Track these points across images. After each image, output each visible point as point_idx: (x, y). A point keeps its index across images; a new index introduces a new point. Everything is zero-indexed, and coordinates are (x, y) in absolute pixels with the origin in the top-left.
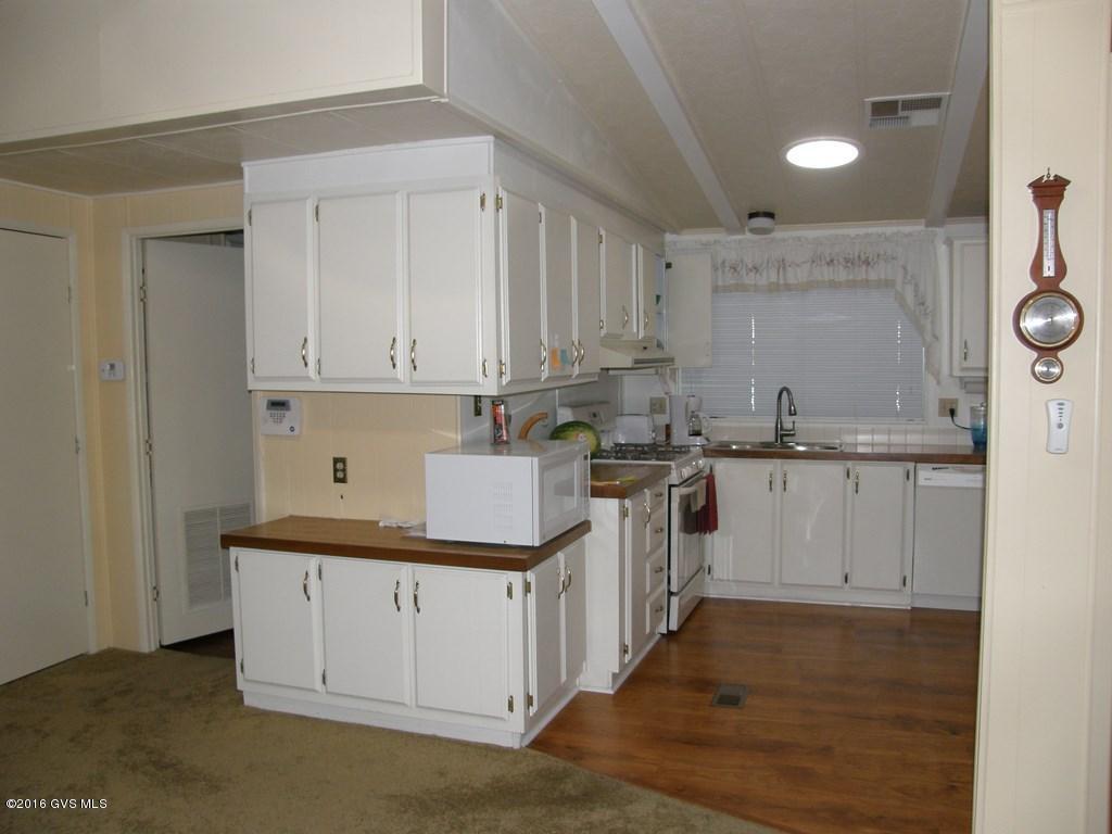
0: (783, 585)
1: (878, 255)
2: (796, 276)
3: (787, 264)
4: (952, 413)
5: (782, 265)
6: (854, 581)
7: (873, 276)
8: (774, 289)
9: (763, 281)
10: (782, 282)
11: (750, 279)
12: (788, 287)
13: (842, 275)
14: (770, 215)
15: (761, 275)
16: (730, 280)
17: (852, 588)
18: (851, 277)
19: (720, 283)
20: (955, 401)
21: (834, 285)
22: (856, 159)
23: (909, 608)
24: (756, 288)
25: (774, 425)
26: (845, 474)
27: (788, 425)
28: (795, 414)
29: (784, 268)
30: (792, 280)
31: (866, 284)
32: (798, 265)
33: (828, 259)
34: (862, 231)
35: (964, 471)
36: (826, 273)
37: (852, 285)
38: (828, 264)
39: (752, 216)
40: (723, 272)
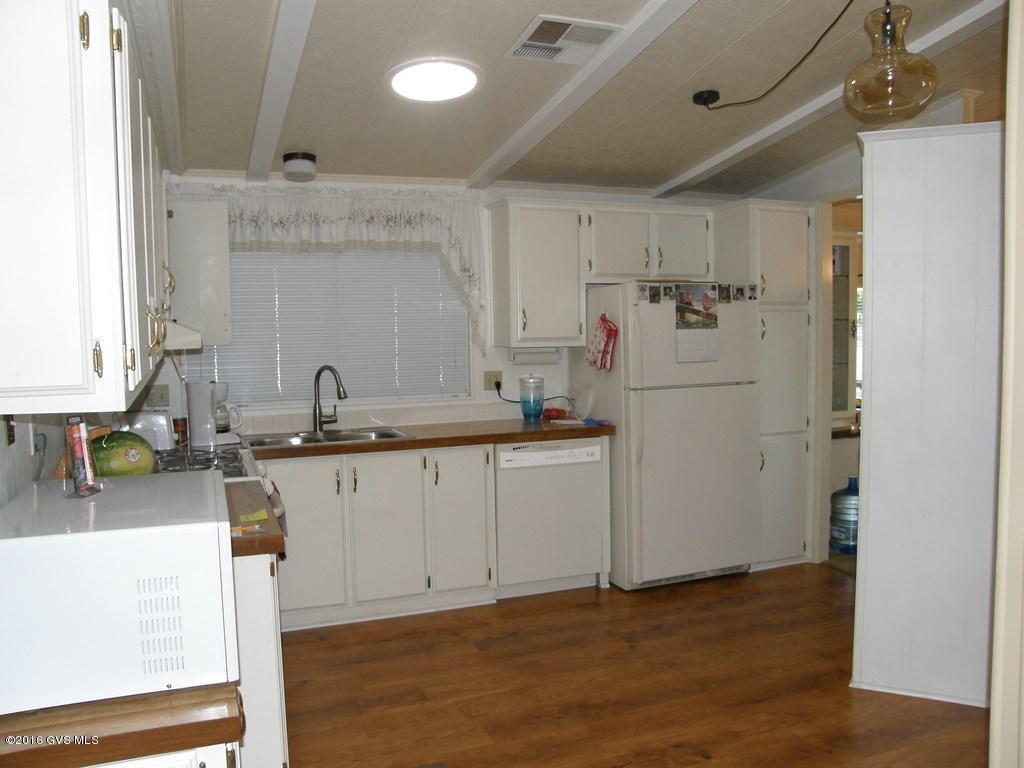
0: (360, 603)
1: (422, 215)
2: (332, 233)
3: (321, 220)
4: (498, 385)
5: (316, 220)
6: (436, 585)
7: (416, 238)
8: (304, 248)
9: (290, 237)
10: (313, 241)
11: (276, 236)
12: (320, 247)
13: (382, 235)
14: (310, 157)
15: (287, 230)
16: (249, 234)
17: (438, 592)
18: (393, 239)
19: (238, 240)
20: (500, 374)
21: (372, 246)
22: (474, 90)
23: (495, 602)
24: (282, 247)
25: (312, 411)
26: (421, 463)
27: (327, 410)
28: (346, 397)
29: (317, 224)
30: (326, 240)
31: (407, 246)
32: (332, 222)
33: (368, 216)
34: (405, 187)
35: (543, 449)
36: (365, 233)
37: (392, 246)
38: (368, 222)
39: (288, 157)
40: (241, 225)
